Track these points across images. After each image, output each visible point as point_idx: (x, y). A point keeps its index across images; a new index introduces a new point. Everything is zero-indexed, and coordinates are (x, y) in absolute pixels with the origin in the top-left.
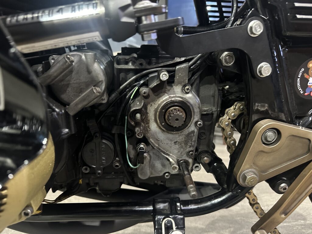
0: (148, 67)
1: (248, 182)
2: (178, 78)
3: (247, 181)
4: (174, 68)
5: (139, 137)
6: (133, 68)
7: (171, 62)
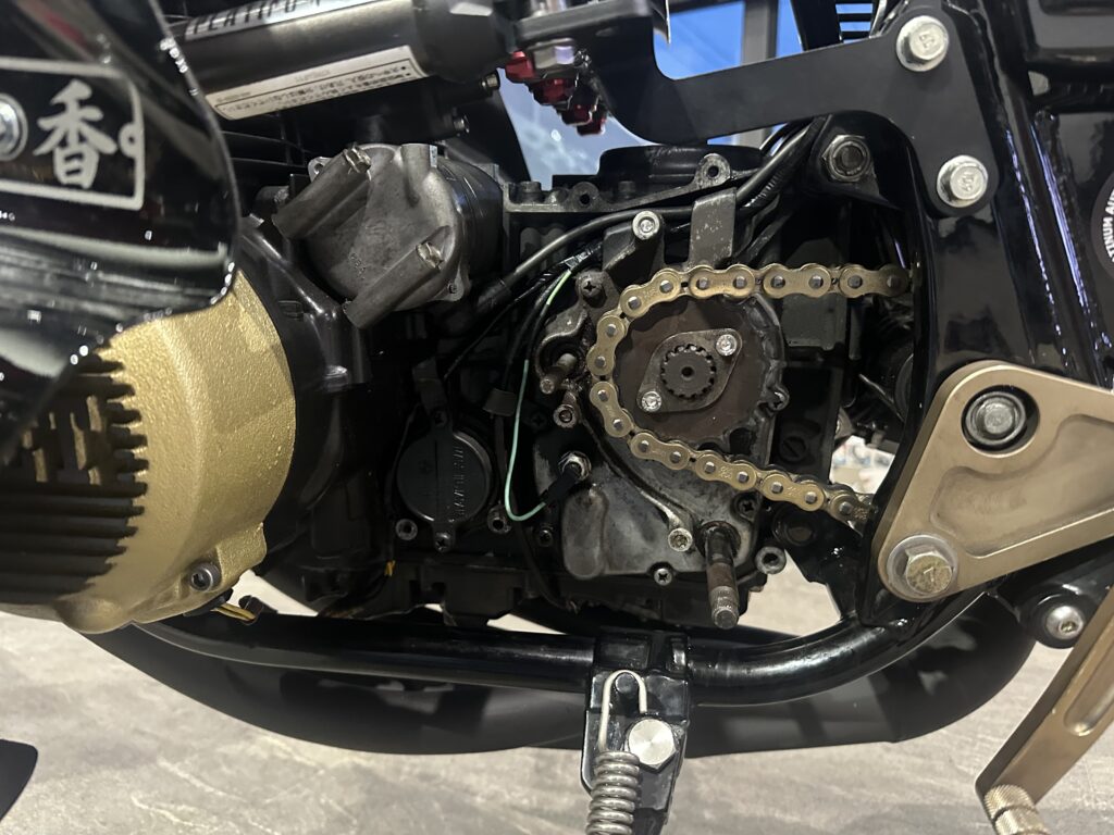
0: (606, 207)
1: (912, 575)
2: (698, 238)
3: (911, 570)
4: (688, 209)
5: (564, 425)
6: (559, 211)
7: (680, 191)
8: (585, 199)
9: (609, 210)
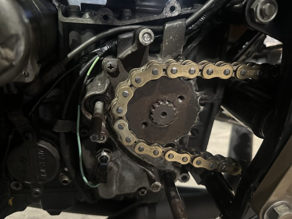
0: (117, 22)
4: (161, 27)
7: (156, 17)
8: (106, 18)
9: (118, 25)
